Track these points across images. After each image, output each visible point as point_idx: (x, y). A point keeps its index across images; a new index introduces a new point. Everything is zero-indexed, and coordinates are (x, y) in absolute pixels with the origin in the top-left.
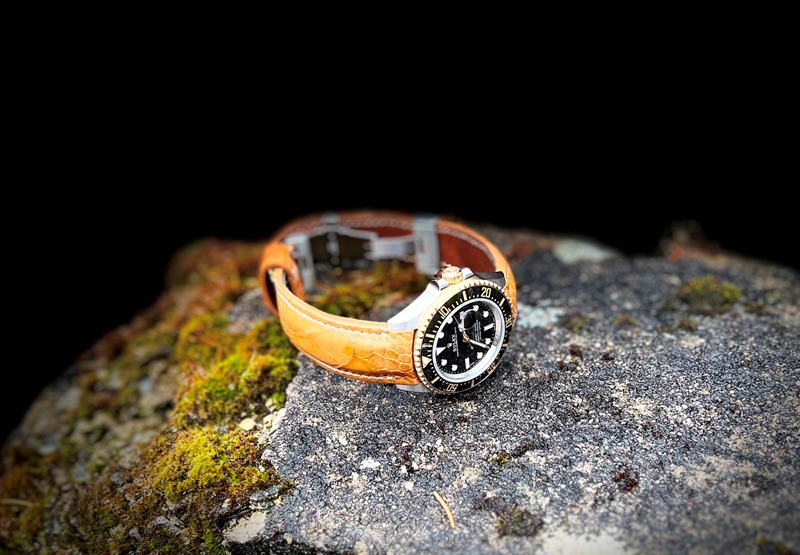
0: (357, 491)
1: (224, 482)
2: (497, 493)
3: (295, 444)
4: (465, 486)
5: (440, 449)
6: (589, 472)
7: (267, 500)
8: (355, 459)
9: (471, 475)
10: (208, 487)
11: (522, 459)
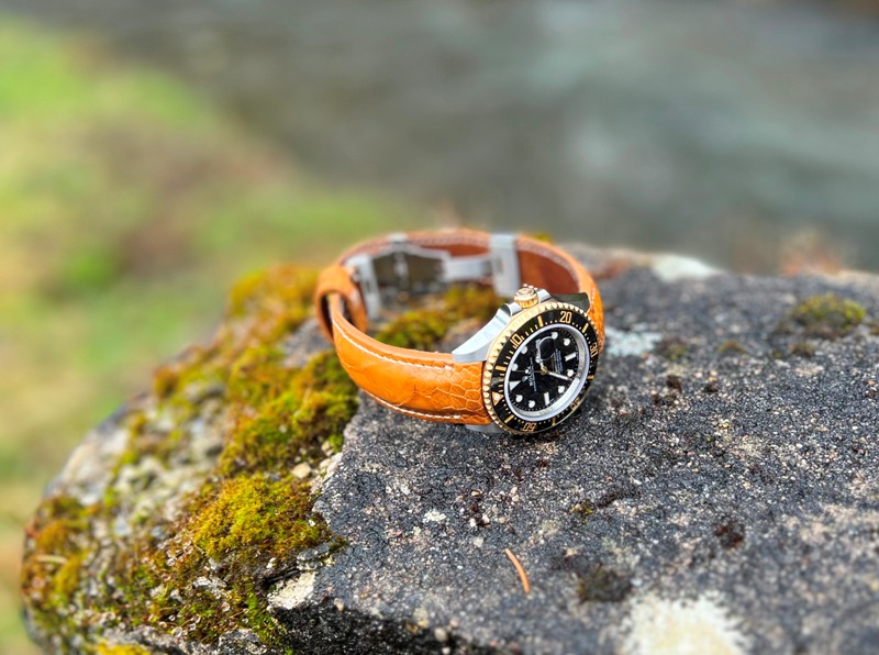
0: (419, 549)
1: (270, 538)
2: (578, 550)
3: (351, 494)
4: (542, 542)
5: (515, 498)
6: (686, 523)
7: (317, 560)
8: (417, 511)
9: (548, 529)
10: (252, 543)
11: (608, 509)
